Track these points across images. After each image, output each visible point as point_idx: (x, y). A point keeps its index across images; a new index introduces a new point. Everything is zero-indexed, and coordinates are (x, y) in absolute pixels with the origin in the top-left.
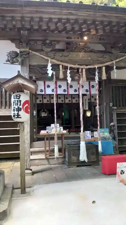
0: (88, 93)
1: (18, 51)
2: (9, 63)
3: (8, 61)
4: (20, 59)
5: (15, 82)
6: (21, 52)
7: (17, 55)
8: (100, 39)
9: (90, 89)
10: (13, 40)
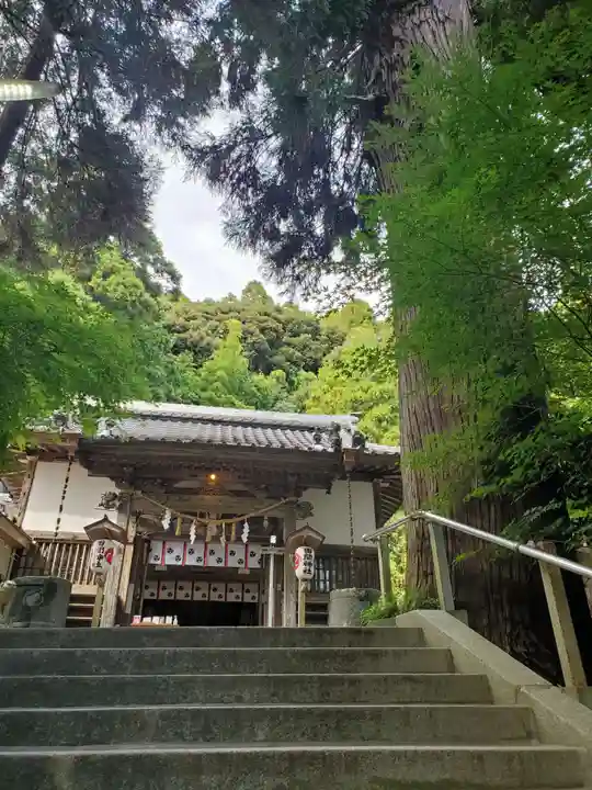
0: (243, 565)
1: (118, 491)
2: (102, 507)
3: (102, 505)
4: (118, 504)
5: (100, 526)
6: (121, 494)
7: (115, 496)
8: (239, 477)
9: (246, 558)
10: (112, 479)
